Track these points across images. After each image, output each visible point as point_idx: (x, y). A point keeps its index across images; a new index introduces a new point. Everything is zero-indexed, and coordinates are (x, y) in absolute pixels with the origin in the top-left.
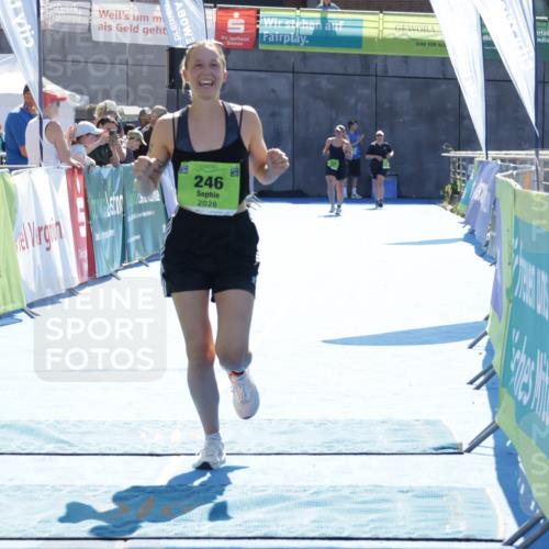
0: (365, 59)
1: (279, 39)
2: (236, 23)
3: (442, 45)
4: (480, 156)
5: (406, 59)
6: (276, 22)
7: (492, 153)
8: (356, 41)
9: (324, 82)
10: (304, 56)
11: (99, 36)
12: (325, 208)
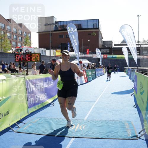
0: (117, 59)
1: (109, 57)
2: (105, 56)
3: (124, 58)
4: (128, 68)
5: (120, 59)
6: (109, 56)
7: (130, 67)
8: (116, 58)
9: (113, 61)
10: (111, 59)
11: (93, 57)
12: (114, 73)
